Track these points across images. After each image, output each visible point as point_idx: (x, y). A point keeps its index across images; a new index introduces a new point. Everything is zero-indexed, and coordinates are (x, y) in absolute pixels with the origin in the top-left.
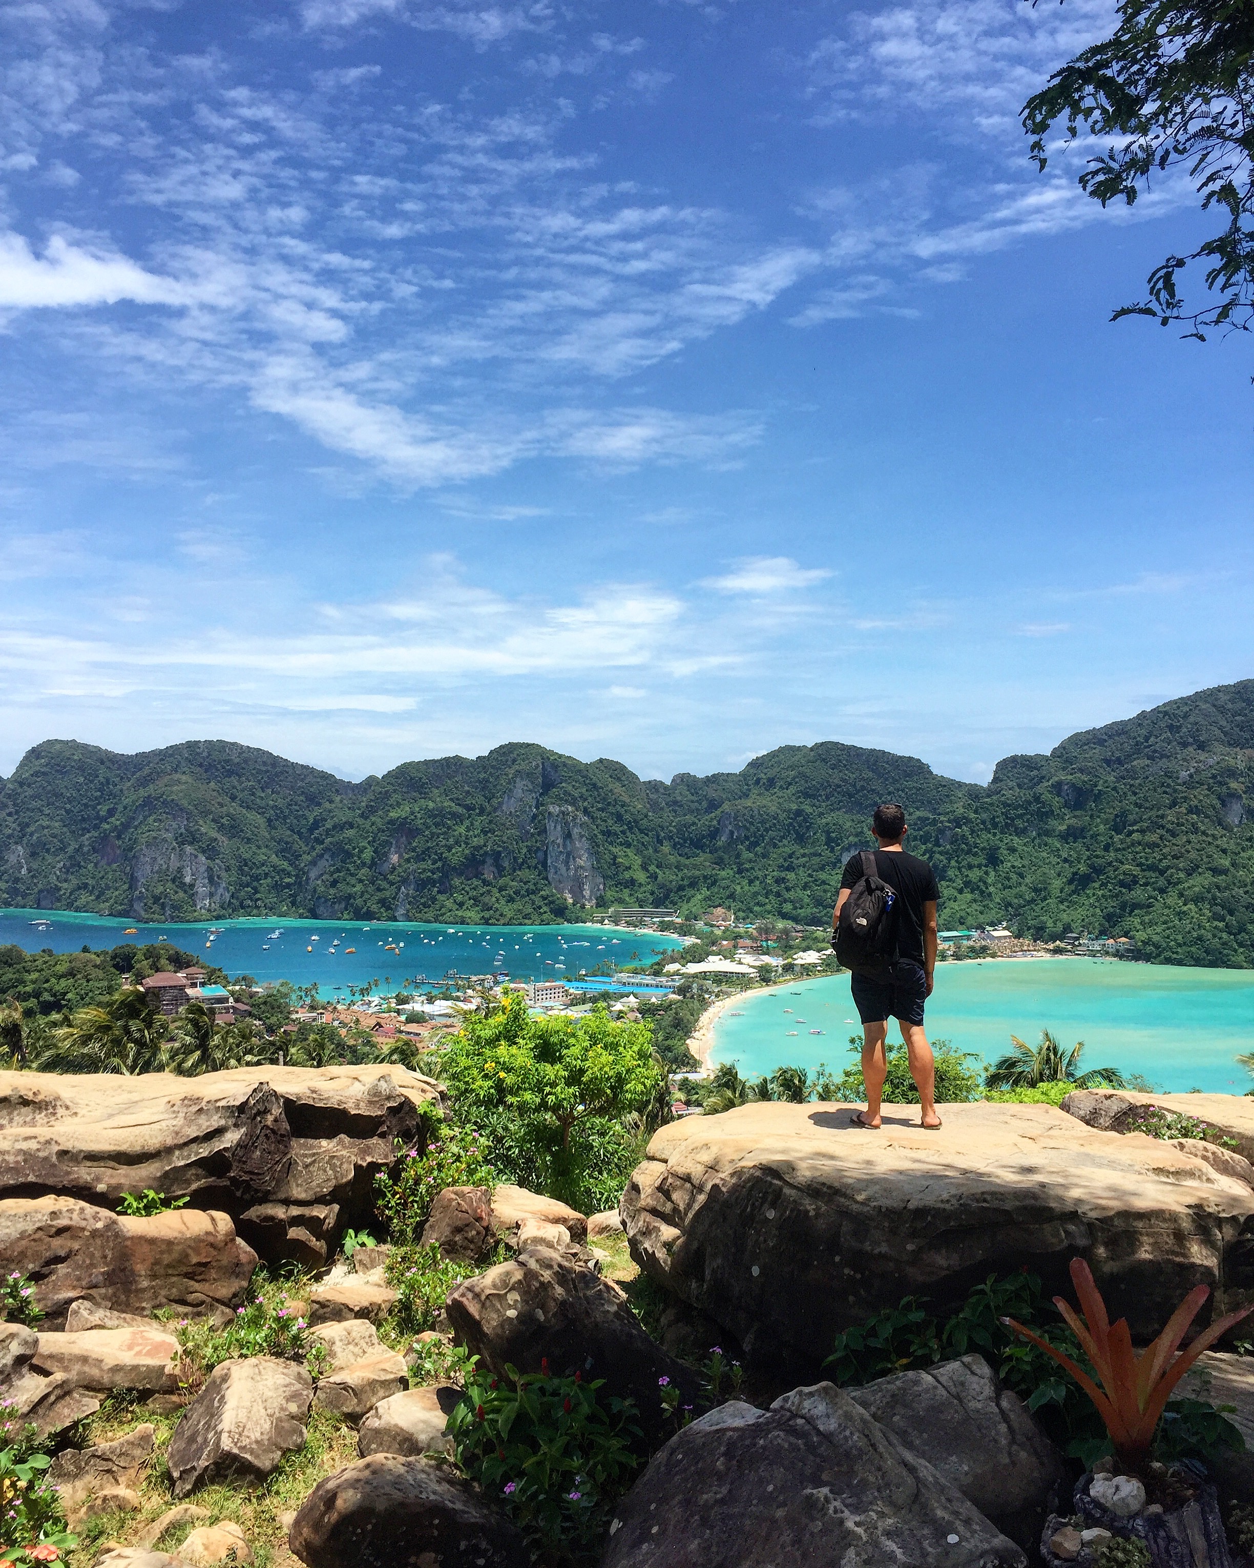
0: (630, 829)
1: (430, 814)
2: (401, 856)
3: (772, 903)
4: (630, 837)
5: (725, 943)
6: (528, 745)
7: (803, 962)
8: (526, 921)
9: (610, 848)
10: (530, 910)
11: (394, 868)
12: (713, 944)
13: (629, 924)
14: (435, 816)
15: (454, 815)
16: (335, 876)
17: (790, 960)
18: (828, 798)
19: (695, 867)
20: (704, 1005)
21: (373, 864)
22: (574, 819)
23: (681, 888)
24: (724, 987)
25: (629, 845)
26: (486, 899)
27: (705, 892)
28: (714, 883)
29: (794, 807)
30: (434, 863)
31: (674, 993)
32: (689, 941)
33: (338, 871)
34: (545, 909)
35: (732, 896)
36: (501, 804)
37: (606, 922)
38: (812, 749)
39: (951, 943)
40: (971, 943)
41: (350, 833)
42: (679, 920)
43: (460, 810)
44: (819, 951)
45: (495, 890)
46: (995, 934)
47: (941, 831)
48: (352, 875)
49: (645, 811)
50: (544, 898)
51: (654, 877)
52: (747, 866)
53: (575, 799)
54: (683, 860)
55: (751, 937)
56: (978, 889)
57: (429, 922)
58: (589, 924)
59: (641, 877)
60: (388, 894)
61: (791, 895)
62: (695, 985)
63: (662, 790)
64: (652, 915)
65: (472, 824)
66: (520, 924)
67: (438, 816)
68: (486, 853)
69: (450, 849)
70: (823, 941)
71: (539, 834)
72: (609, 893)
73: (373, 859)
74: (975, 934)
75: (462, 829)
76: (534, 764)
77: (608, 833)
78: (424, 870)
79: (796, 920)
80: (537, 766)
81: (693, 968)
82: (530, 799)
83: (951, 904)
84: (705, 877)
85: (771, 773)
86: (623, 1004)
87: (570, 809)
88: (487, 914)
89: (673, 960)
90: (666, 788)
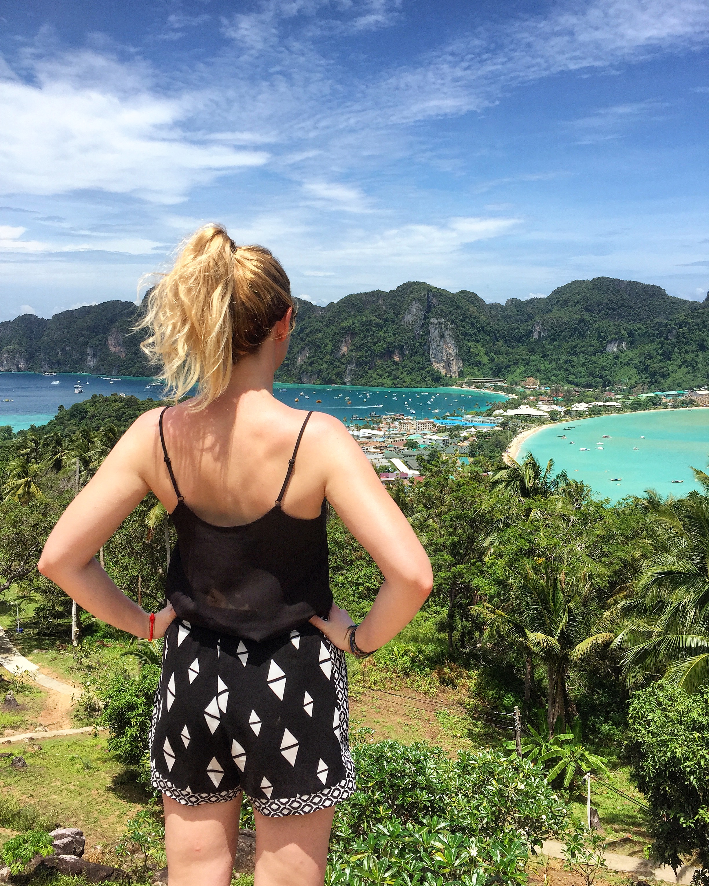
0: (479, 331)
1: (363, 324)
2: (348, 348)
3: (562, 374)
4: (479, 337)
5: (531, 398)
6: (419, 283)
7: (577, 409)
8: (418, 385)
9: (467, 343)
10: (420, 379)
11: (344, 355)
12: (525, 399)
13: (476, 387)
14: (367, 325)
15: (377, 325)
16: (312, 359)
17: (569, 408)
18: (600, 311)
19: (517, 354)
20: (515, 433)
21: (332, 352)
22: (446, 326)
23: (508, 366)
24: (528, 424)
25: (478, 342)
26: (395, 373)
27: (522, 368)
28: (528, 363)
29: (579, 317)
30: (366, 352)
31: (497, 426)
32: (511, 396)
33: (313, 356)
34: (428, 378)
35: (539, 370)
36: (404, 317)
37: (464, 386)
38: (591, 282)
39: (671, 398)
40: (684, 398)
41: (320, 335)
42: (506, 385)
43: (381, 322)
44: (588, 403)
45: (401, 368)
46: (700, 392)
47: (670, 331)
48: (321, 359)
49: (488, 321)
50: (428, 372)
51: (493, 360)
52: (548, 353)
53: (446, 315)
54: (510, 350)
55: (547, 394)
56: (692, 365)
57: (363, 385)
58: (454, 387)
59: (485, 360)
60: (340, 370)
61: (575, 370)
62: (510, 422)
63: (500, 309)
64: (490, 382)
65: (387, 330)
66: (414, 387)
67: (368, 324)
68: (395, 346)
69: (375, 344)
70: (591, 397)
71: (425, 335)
72: (466, 369)
73: (332, 350)
74: (687, 392)
75: (381, 333)
76: (423, 294)
77: (466, 334)
78: (361, 356)
79: (576, 385)
80: (424, 295)
81: (511, 412)
82: (421, 314)
83: (674, 375)
84: (523, 360)
85: (565, 297)
86: (467, 432)
87: (443, 320)
88: (396, 381)
89: (499, 408)
90: (502, 307)
